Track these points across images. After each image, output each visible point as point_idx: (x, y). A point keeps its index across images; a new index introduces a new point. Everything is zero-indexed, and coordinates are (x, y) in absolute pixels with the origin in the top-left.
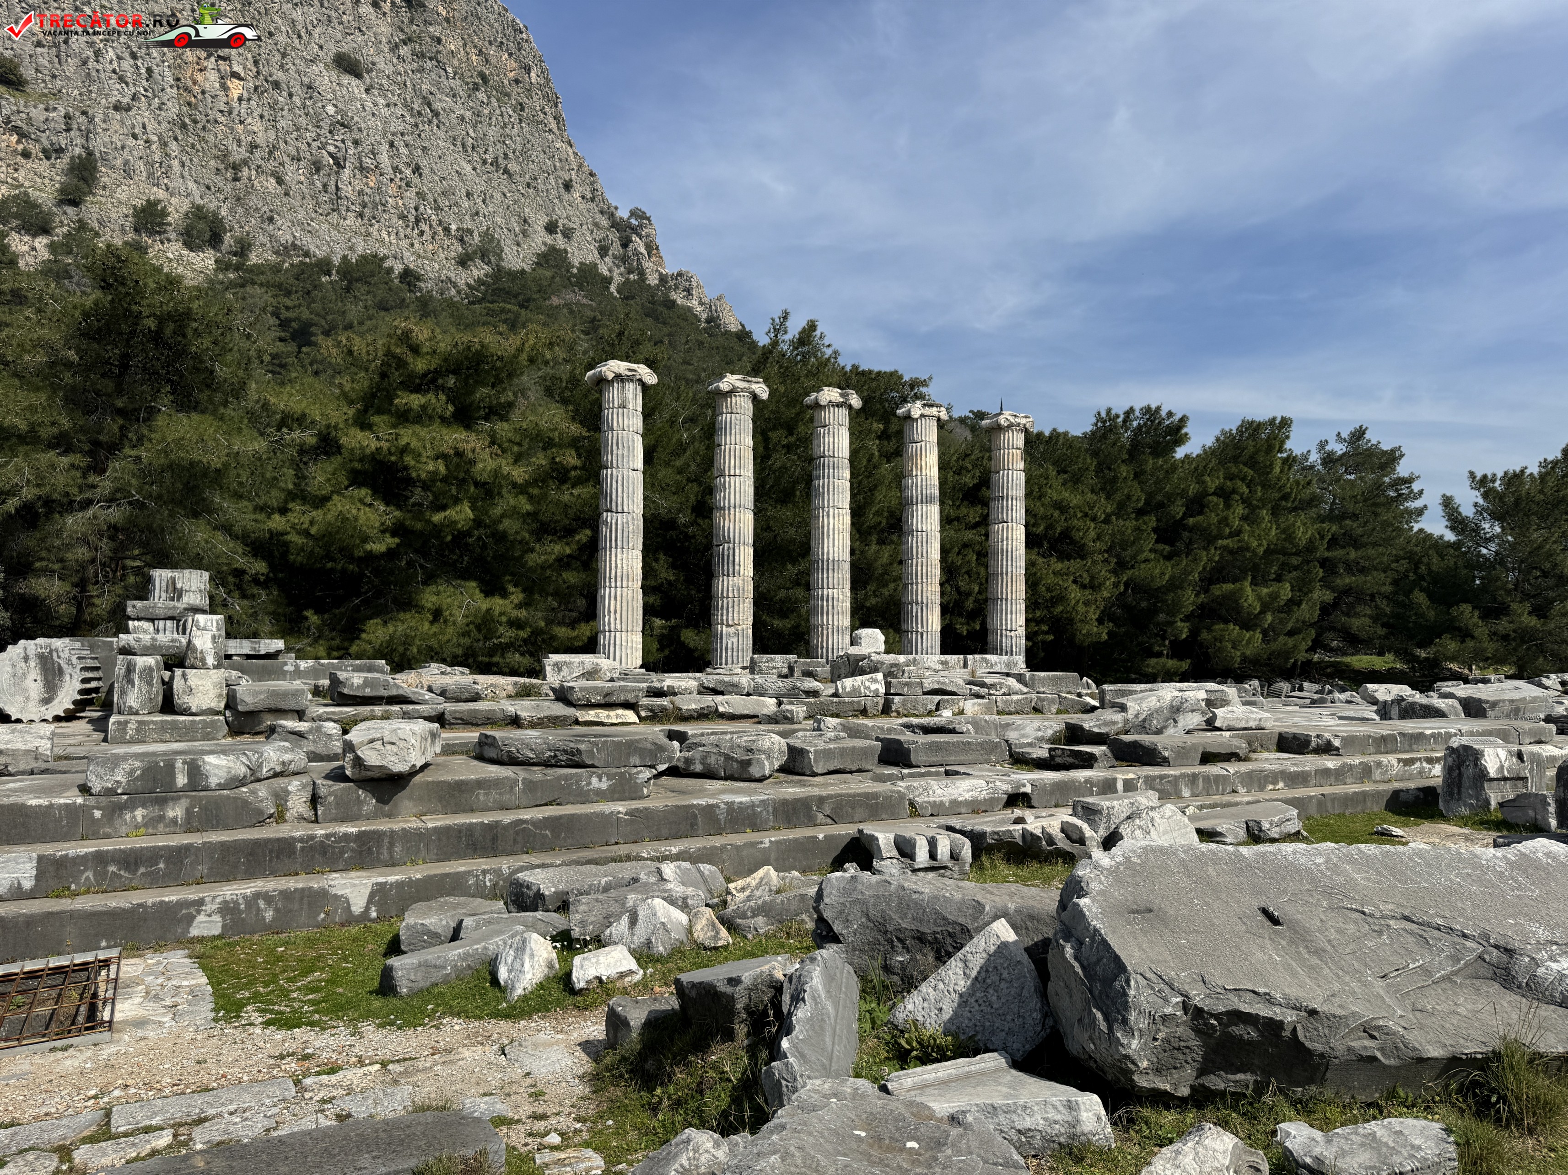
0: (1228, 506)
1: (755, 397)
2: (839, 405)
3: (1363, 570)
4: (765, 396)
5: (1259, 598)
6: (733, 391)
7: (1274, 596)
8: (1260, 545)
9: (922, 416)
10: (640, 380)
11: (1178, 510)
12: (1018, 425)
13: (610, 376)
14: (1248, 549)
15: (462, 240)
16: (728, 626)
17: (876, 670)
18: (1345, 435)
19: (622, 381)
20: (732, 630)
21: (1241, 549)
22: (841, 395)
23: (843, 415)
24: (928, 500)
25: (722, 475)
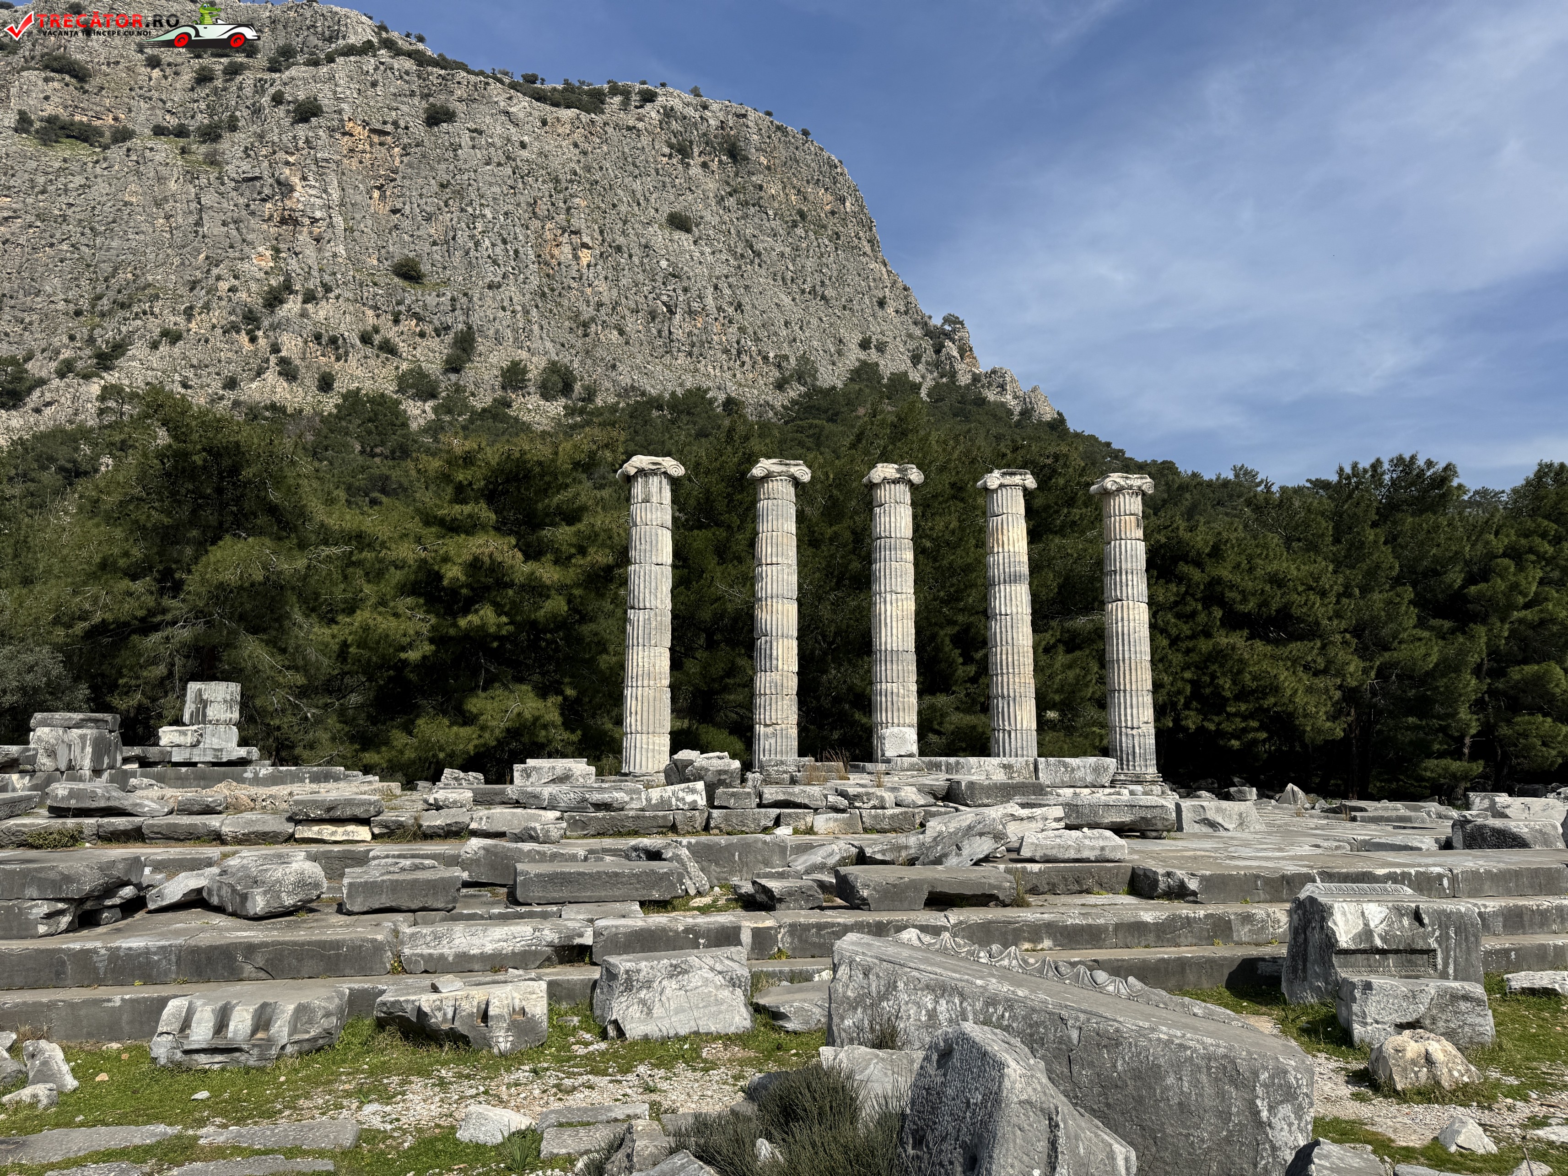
0: (1520, 569)
1: (796, 482)
4: (807, 479)
10: (665, 473)
13: (634, 472)
15: (779, 366)
16: (766, 725)
20: (769, 730)
21: (1543, 621)
22: (898, 471)
23: (903, 493)
24: (1014, 579)
25: (761, 565)
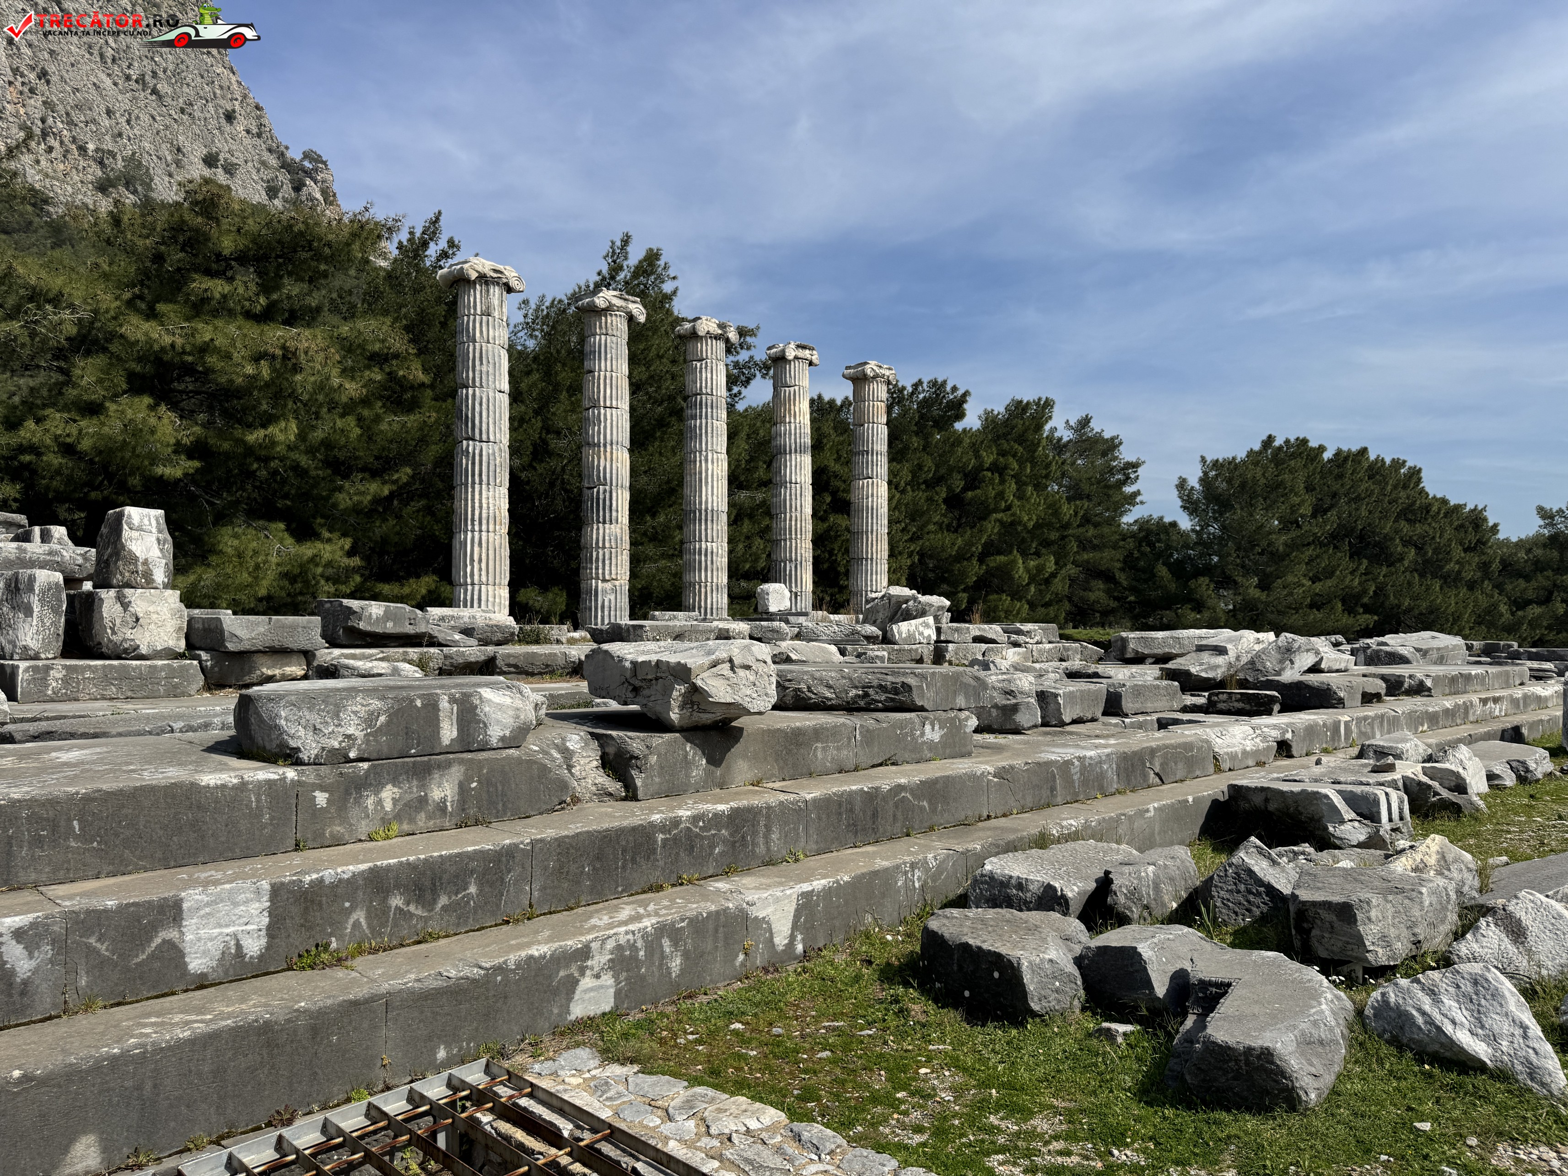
0: (1002, 481)
1: (631, 318)
2: (717, 337)
3: (1095, 548)
4: (642, 319)
5: (1027, 570)
6: (609, 309)
7: (1040, 569)
8: (1030, 519)
9: (796, 358)
11: (958, 483)
12: (883, 376)
13: (474, 276)
14: (1020, 523)
15: (101, 163)
16: (604, 580)
17: (923, 613)
18: (1072, 423)
19: (487, 283)
20: (608, 586)
21: (1012, 524)
22: (719, 326)
23: (720, 348)
24: (801, 450)
25: (596, 406)
